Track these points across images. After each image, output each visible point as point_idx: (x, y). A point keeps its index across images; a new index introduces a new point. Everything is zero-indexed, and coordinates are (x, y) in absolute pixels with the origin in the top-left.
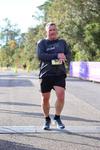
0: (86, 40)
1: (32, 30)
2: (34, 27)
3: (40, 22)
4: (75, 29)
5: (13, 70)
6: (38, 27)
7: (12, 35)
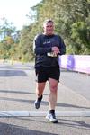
0: (73, 36)
1: (26, 27)
2: (28, 25)
3: (33, 21)
4: (64, 27)
5: (10, 62)
6: (31, 25)
7: (9, 32)
